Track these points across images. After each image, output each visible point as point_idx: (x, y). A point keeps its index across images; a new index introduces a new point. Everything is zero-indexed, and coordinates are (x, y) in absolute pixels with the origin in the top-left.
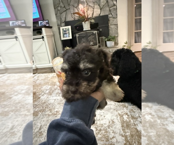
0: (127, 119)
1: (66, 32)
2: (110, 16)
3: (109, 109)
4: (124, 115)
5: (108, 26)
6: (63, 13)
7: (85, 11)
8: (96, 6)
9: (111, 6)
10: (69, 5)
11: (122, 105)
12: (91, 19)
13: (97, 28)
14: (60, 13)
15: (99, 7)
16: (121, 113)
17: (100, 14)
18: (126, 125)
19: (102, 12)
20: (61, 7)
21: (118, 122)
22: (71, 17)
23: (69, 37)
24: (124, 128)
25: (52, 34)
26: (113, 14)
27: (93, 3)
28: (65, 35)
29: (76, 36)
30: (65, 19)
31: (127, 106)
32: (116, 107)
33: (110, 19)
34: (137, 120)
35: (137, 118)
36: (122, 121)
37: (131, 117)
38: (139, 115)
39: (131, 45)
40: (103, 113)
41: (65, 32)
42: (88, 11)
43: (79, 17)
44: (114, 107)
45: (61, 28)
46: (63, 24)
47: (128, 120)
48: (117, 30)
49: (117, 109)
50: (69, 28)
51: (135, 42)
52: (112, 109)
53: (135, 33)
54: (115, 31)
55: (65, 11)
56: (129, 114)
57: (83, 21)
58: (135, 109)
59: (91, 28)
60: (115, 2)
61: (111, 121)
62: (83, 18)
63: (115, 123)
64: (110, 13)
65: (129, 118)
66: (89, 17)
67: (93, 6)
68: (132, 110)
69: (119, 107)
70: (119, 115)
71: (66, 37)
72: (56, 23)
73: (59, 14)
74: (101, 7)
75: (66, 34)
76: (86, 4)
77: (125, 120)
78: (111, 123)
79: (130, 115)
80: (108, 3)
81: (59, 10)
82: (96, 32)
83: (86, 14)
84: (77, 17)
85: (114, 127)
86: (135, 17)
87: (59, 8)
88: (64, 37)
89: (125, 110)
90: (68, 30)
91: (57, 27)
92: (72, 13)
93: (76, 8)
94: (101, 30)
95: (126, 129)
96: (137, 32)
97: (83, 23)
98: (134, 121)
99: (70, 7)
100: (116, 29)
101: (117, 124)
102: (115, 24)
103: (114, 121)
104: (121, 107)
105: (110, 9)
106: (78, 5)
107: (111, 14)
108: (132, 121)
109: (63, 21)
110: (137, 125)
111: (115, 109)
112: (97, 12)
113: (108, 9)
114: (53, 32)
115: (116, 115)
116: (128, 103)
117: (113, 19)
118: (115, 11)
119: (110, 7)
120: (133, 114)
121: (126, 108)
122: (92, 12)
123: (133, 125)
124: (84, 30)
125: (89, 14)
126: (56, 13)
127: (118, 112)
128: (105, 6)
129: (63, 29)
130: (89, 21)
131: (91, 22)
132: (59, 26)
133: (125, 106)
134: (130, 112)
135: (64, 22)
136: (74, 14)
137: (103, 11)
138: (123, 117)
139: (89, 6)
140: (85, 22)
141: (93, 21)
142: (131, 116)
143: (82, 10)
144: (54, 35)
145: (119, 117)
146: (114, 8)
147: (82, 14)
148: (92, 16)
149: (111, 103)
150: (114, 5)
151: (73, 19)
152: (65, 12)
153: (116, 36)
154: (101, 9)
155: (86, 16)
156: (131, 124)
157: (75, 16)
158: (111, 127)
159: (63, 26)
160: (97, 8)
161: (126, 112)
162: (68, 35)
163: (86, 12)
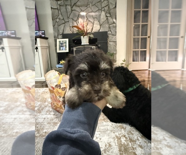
0: (125, 142)
1: (63, 45)
2: (109, 32)
3: (106, 130)
4: (122, 137)
5: (107, 42)
6: (62, 25)
7: (84, 25)
8: (96, 22)
9: (110, 23)
10: (68, 18)
11: (120, 126)
12: (90, 34)
13: (95, 43)
14: (58, 25)
15: (99, 23)
16: (118, 135)
17: (100, 30)
18: (124, 149)
19: (101, 29)
20: (60, 19)
21: (116, 145)
22: (70, 30)
23: (66, 50)
24: (122, 152)
25: (47, 45)
26: (112, 31)
27: (93, 19)
28: (61, 48)
29: (73, 50)
30: (62, 31)
31: (125, 127)
32: (113, 128)
33: (109, 36)
34: (135, 143)
35: (135, 141)
36: (119, 144)
37: (129, 140)
38: (137, 137)
39: (129, 63)
40: (99, 134)
41: (61, 45)
42: (88, 26)
43: (77, 31)
44: (111, 129)
45: (58, 40)
46: (60, 37)
47: (126, 144)
48: (116, 47)
49: (114, 130)
50: (66, 41)
51: (133, 61)
52: (109, 130)
53: (133, 51)
54: (114, 48)
55: (64, 23)
56: (127, 136)
57: (82, 35)
58: (133, 131)
59: (89, 42)
60: (115, 20)
61: (108, 144)
62: (82, 32)
63: (112, 147)
64: (109, 30)
65: (127, 141)
66: (88, 32)
67: (93, 21)
68: (130, 132)
69: (116, 128)
70: (116, 138)
71: (63, 50)
72: (53, 34)
73: (56, 26)
74: (101, 23)
75: (63, 46)
76: (86, 19)
77: (123, 143)
78: (107, 146)
79: (128, 138)
81: (57, 22)
82: (95, 47)
83: (85, 29)
84: (76, 30)
85: (111, 151)
86: (134, 36)
87: (58, 20)
88: (60, 49)
89: (122, 132)
90: (66, 43)
91: (53, 38)
92: (71, 26)
93: (75, 21)
94: (99, 45)
95: (124, 153)
96: (135, 51)
97: (82, 37)
98: (133, 144)
99: (69, 19)
100: (114, 46)
101: (114, 148)
102: (114, 41)
103: (110, 144)
104: (119, 128)
105: (110, 26)
106: (78, 19)
107: (111, 31)
108: (130, 144)
109: (61, 33)
110: (136, 149)
111: (112, 131)
112: (97, 28)
113: (107, 26)
114: (49, 44)
115: (113, 137)
116: (126, 124)
117: (112, 36)
118: (114, 29)
119: (110, 25)
120: (131, 136)
121: (124, 130)
122: (92, 28)
123: (131, 149)
124: (82, 44)
125: (89, 28)
126: (54, 24)
127: (115, 134)
128: (105, 23)
129: (60, 41)
130: (88, 36)
131: (89, 37)
132: (55, 38)
133: (123, 128)
134: (128, 134)
135: (61, 35)
136: (73, 27)
137: (103, 27)
138: (121, 139)
139: (89, 21)
140: (84, 37)
141: (92, 36)
142: (130, 138)
143: (81, 24)
144: (49, 47)
145: (116, 139)
146: (114, 26)
147: (81, 28)
148: (91, 31)
149: (107, 123)
150: (114, 23)
151: (71, 32)
152: (64, 25)
153: (115, 53)
154: (100, 25)
155: (85, 31)
156: (129, 148)
157: (74, 29)
158: (108, 151)
159: (60, 39)
160: (96, 24)
161: (124, 134)
162: (64, 47)
163: (85, 27)
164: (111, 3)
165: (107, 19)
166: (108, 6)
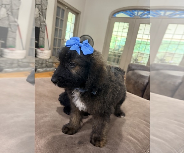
5: (39, 37)
9: (41, 21)
26: (42, 28)
60: (45, 20)
80: (40, 18)
100: (43, 41)
102: (43, 37)
105: (41, 23)
113: (39, 22)
117: (42, 33)
118: (44, 27)
128: (38, 19)
146: (44, 25)
150: (44, 22)
164: (44, 4)
165: (40, 16)
166: (41, 5)
